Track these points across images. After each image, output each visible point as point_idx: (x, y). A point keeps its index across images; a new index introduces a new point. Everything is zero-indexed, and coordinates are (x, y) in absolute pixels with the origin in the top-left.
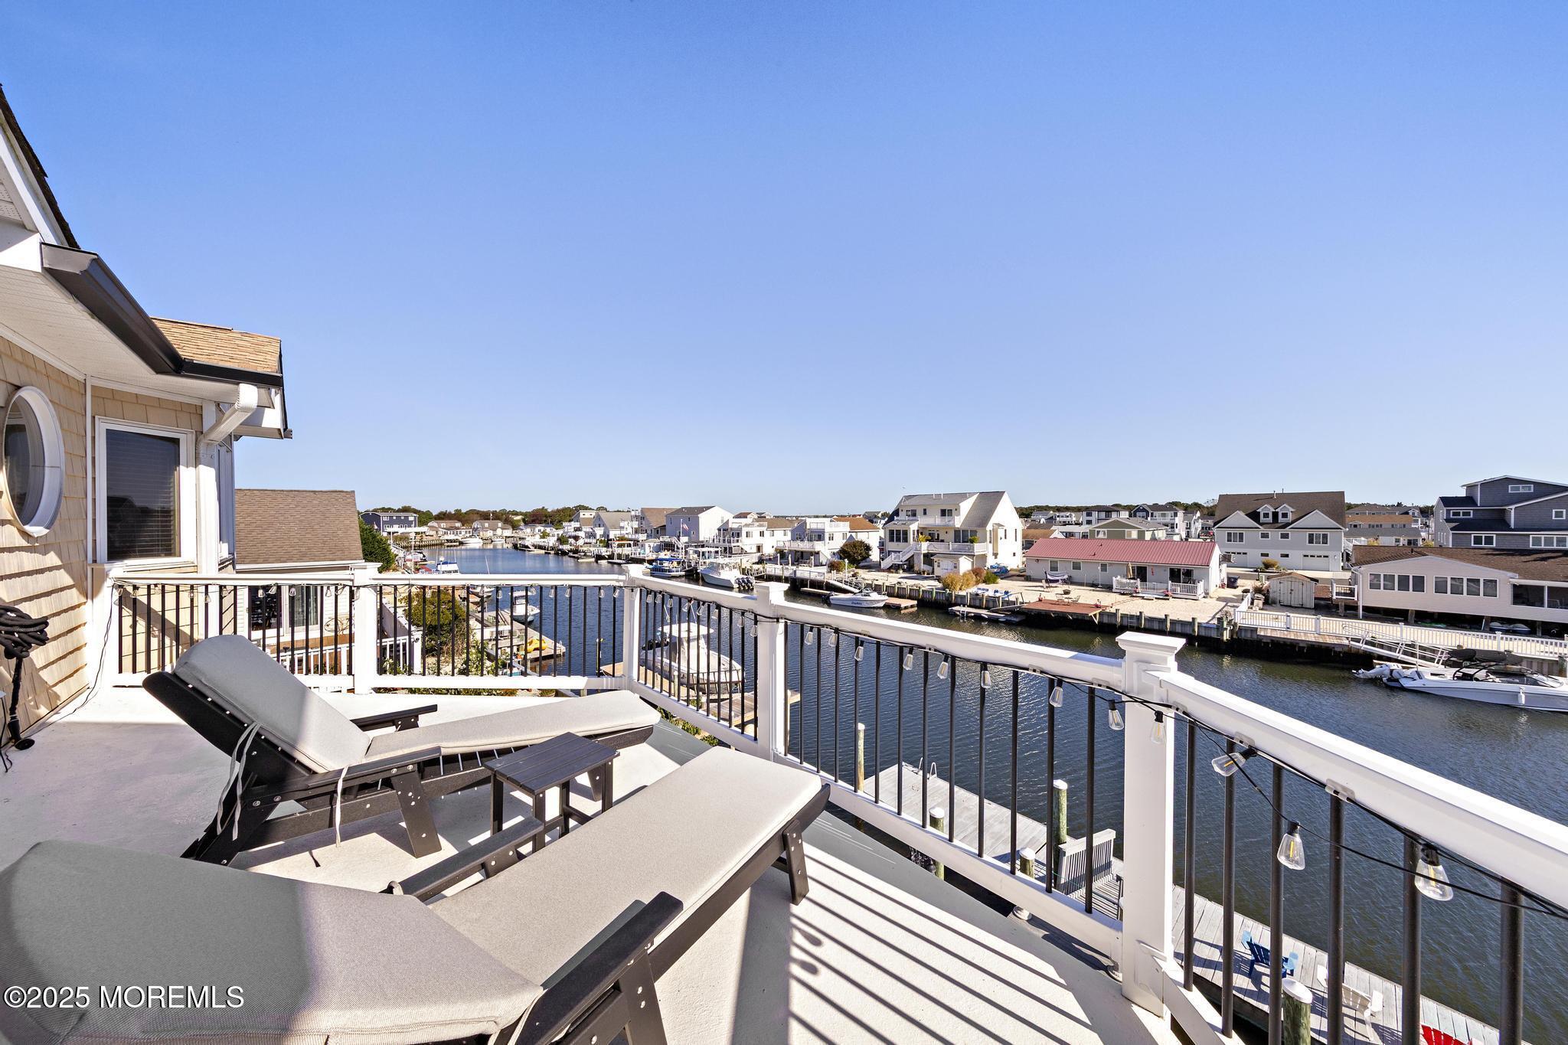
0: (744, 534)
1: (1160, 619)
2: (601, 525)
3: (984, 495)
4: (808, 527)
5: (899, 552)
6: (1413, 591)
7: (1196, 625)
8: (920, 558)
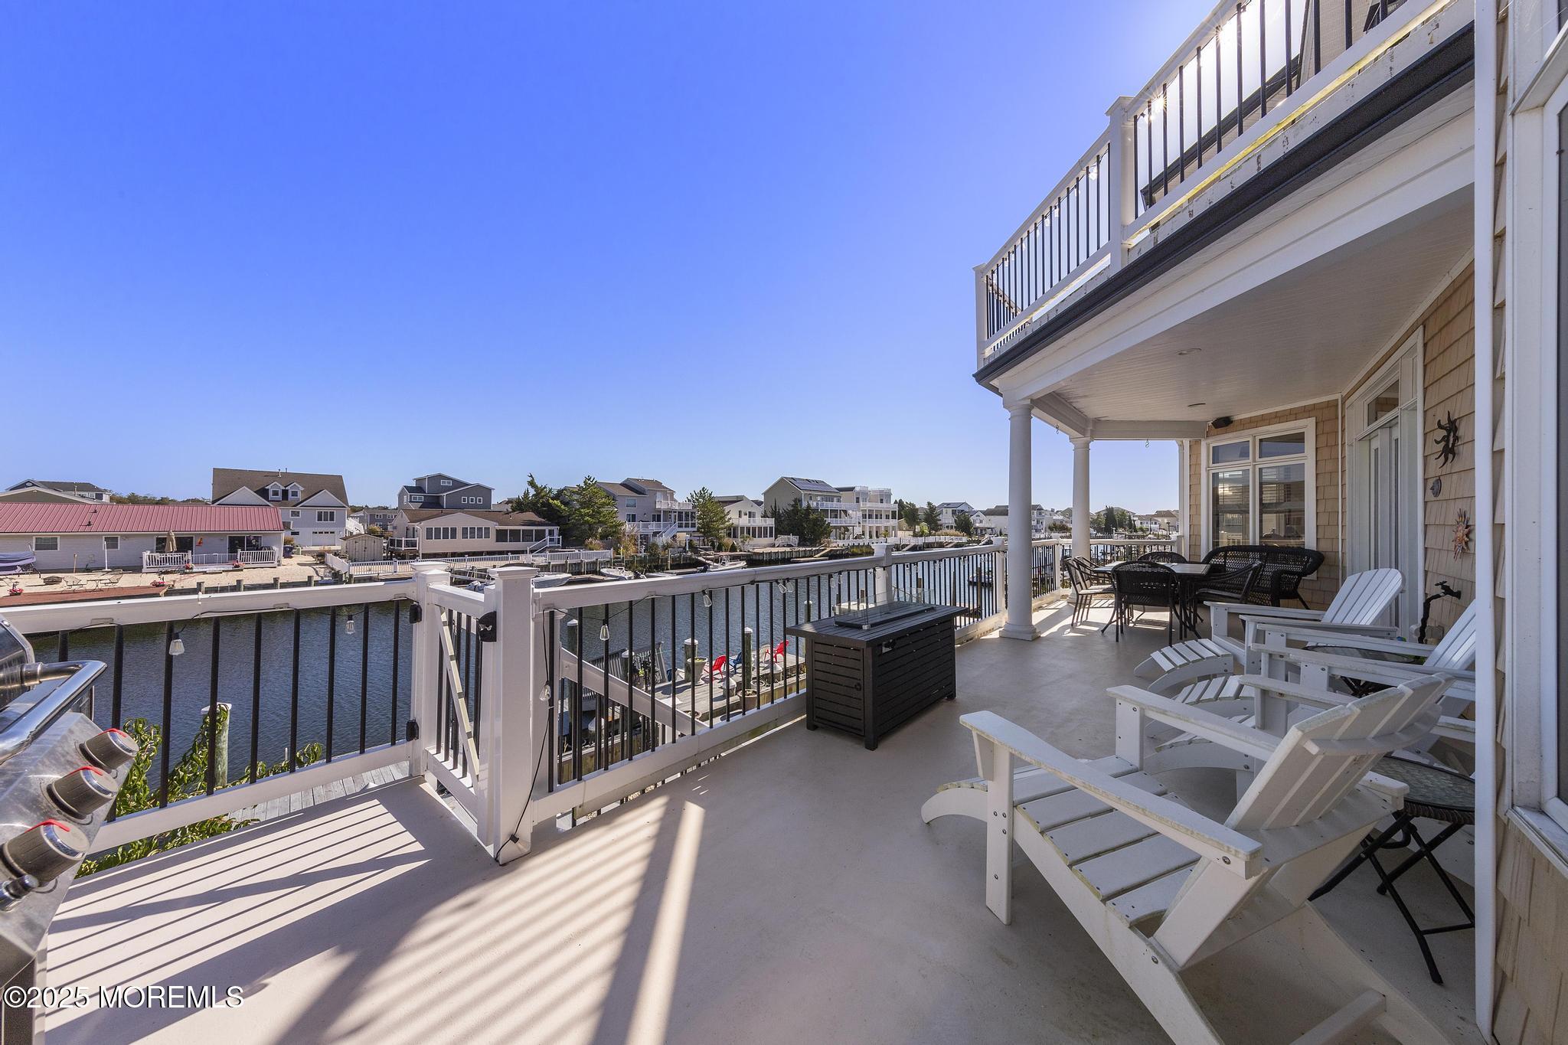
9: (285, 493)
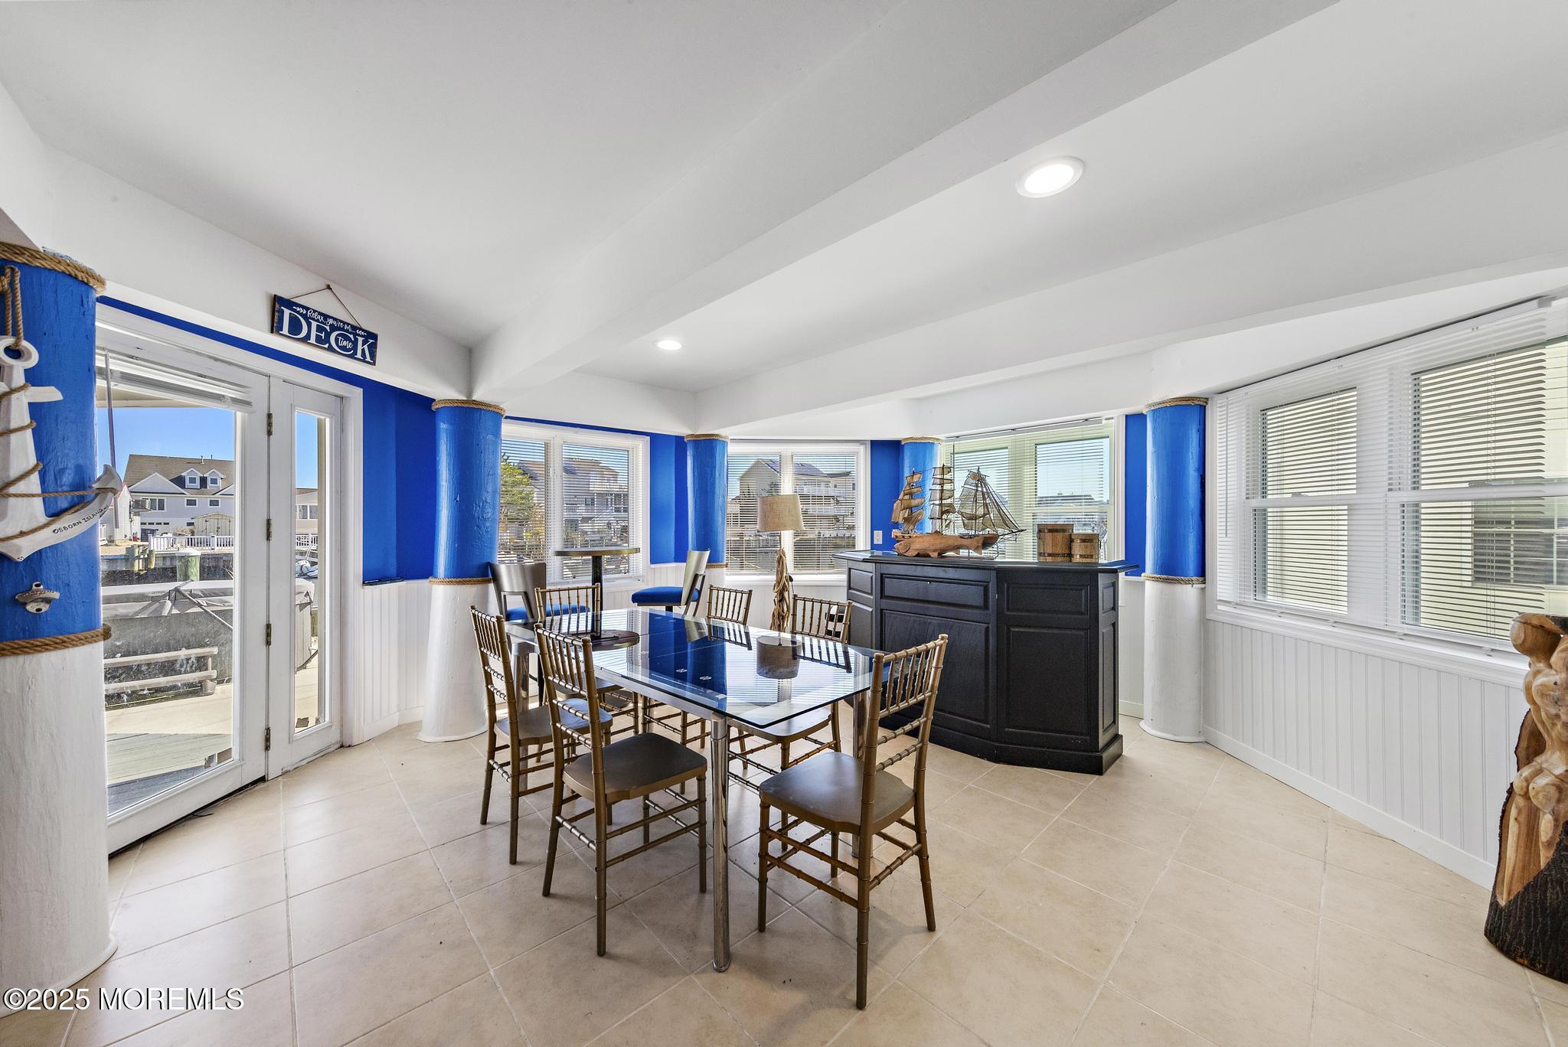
9: (203, 481)
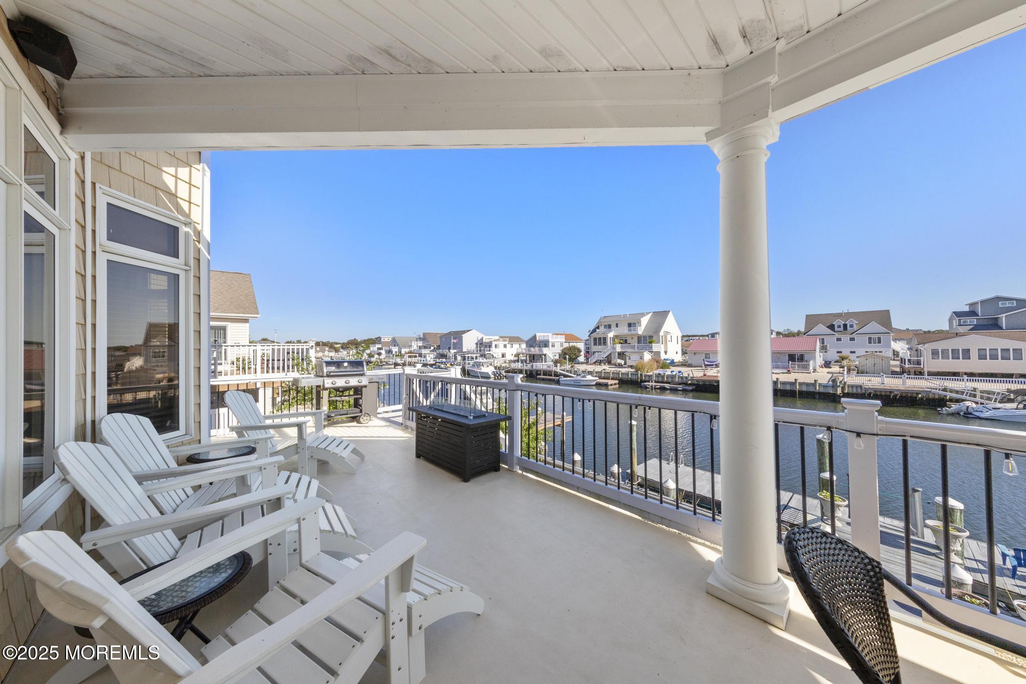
0: (493, 346)
1: (792, 382)
2: (396, 345)
3: (656, 314)
4: (538, 339)
5: (601, 352)
6: (963, 359)
7: (818, 385)
8: (616, 355)
